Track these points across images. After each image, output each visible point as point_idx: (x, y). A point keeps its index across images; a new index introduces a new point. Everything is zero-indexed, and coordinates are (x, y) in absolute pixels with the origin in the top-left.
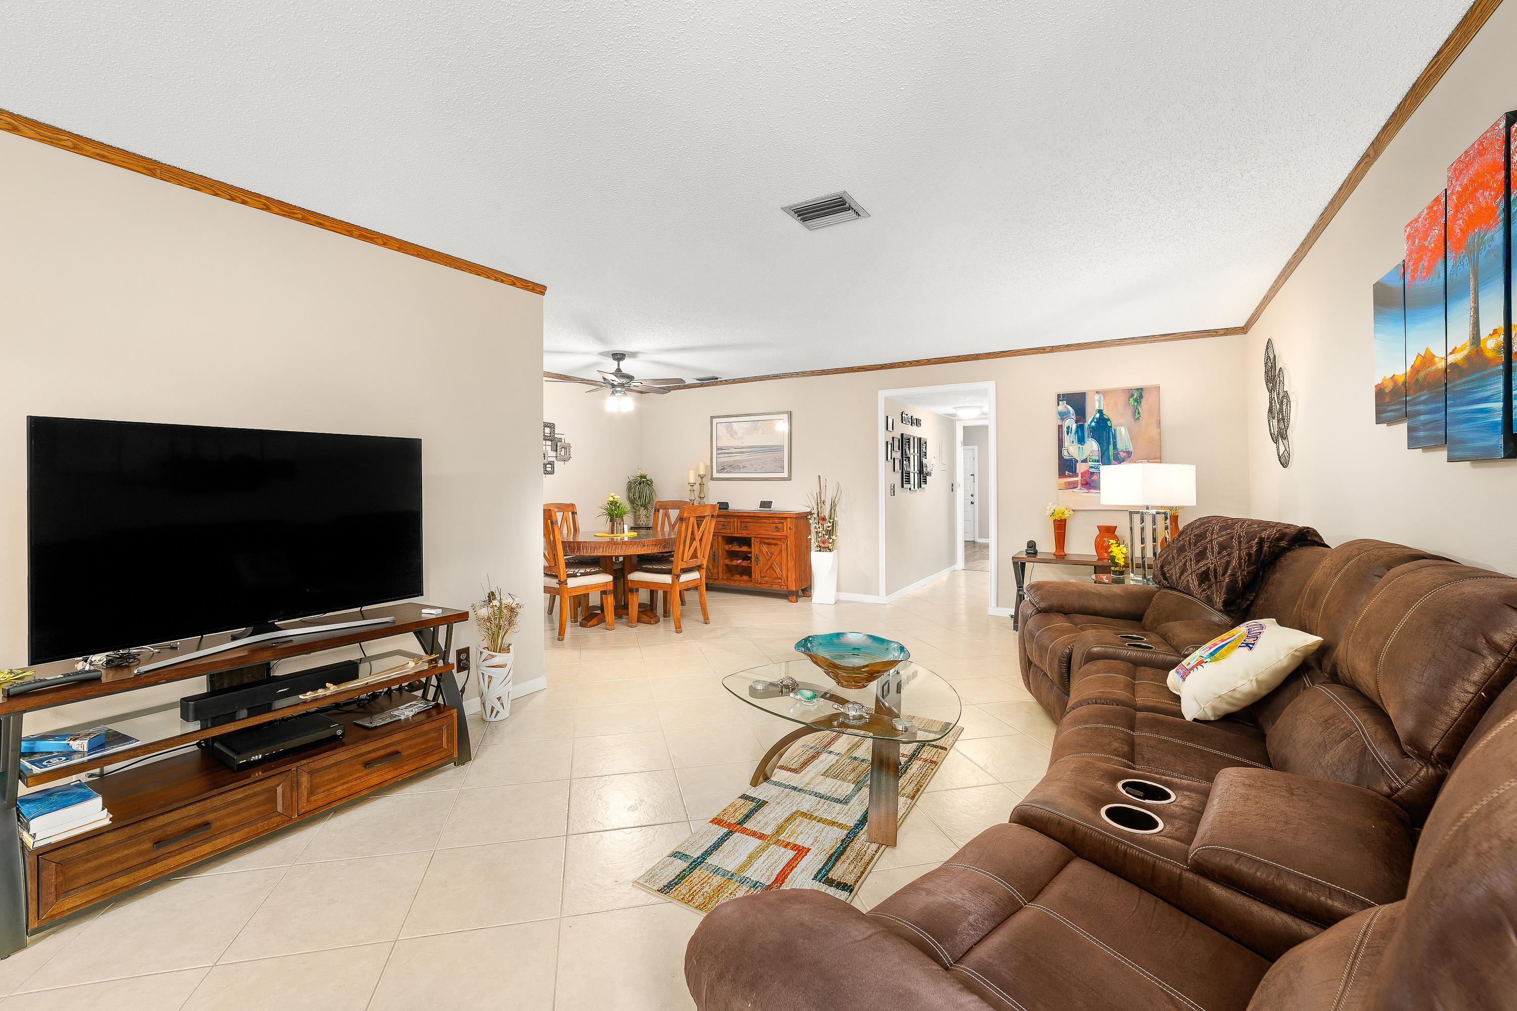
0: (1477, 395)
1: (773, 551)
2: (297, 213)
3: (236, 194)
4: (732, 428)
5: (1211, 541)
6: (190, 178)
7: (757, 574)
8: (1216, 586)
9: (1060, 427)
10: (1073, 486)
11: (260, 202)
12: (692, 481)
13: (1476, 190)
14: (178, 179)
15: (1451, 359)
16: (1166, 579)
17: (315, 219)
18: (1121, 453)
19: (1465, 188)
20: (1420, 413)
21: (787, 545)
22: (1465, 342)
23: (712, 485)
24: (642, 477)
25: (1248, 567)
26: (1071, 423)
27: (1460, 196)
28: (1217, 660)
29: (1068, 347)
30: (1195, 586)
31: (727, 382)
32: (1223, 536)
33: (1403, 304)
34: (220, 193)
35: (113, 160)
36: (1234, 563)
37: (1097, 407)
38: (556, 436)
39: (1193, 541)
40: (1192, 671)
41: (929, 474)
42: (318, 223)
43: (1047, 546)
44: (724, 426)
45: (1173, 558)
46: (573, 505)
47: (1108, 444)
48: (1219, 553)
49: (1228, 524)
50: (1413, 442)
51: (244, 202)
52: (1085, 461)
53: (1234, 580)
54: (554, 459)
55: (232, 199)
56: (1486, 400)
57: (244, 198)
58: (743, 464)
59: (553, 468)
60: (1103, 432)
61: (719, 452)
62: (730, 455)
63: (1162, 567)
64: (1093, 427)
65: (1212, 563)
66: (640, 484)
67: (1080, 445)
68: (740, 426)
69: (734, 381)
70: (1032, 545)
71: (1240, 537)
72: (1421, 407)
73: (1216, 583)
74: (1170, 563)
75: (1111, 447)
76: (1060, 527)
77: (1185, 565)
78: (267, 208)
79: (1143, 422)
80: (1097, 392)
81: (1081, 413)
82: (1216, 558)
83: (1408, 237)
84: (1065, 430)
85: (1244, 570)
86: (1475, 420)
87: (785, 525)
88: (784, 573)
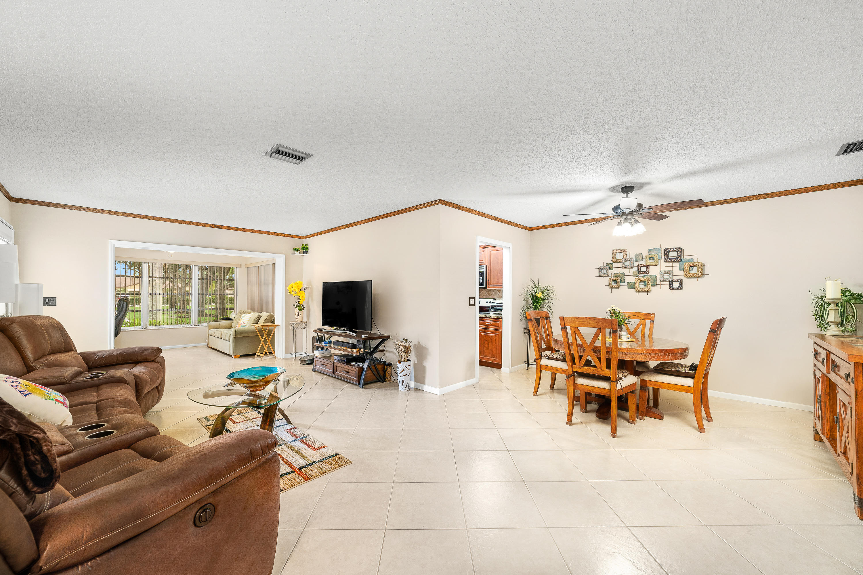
38: (685, 258)
54: (682, 277)
59: (681, 284)
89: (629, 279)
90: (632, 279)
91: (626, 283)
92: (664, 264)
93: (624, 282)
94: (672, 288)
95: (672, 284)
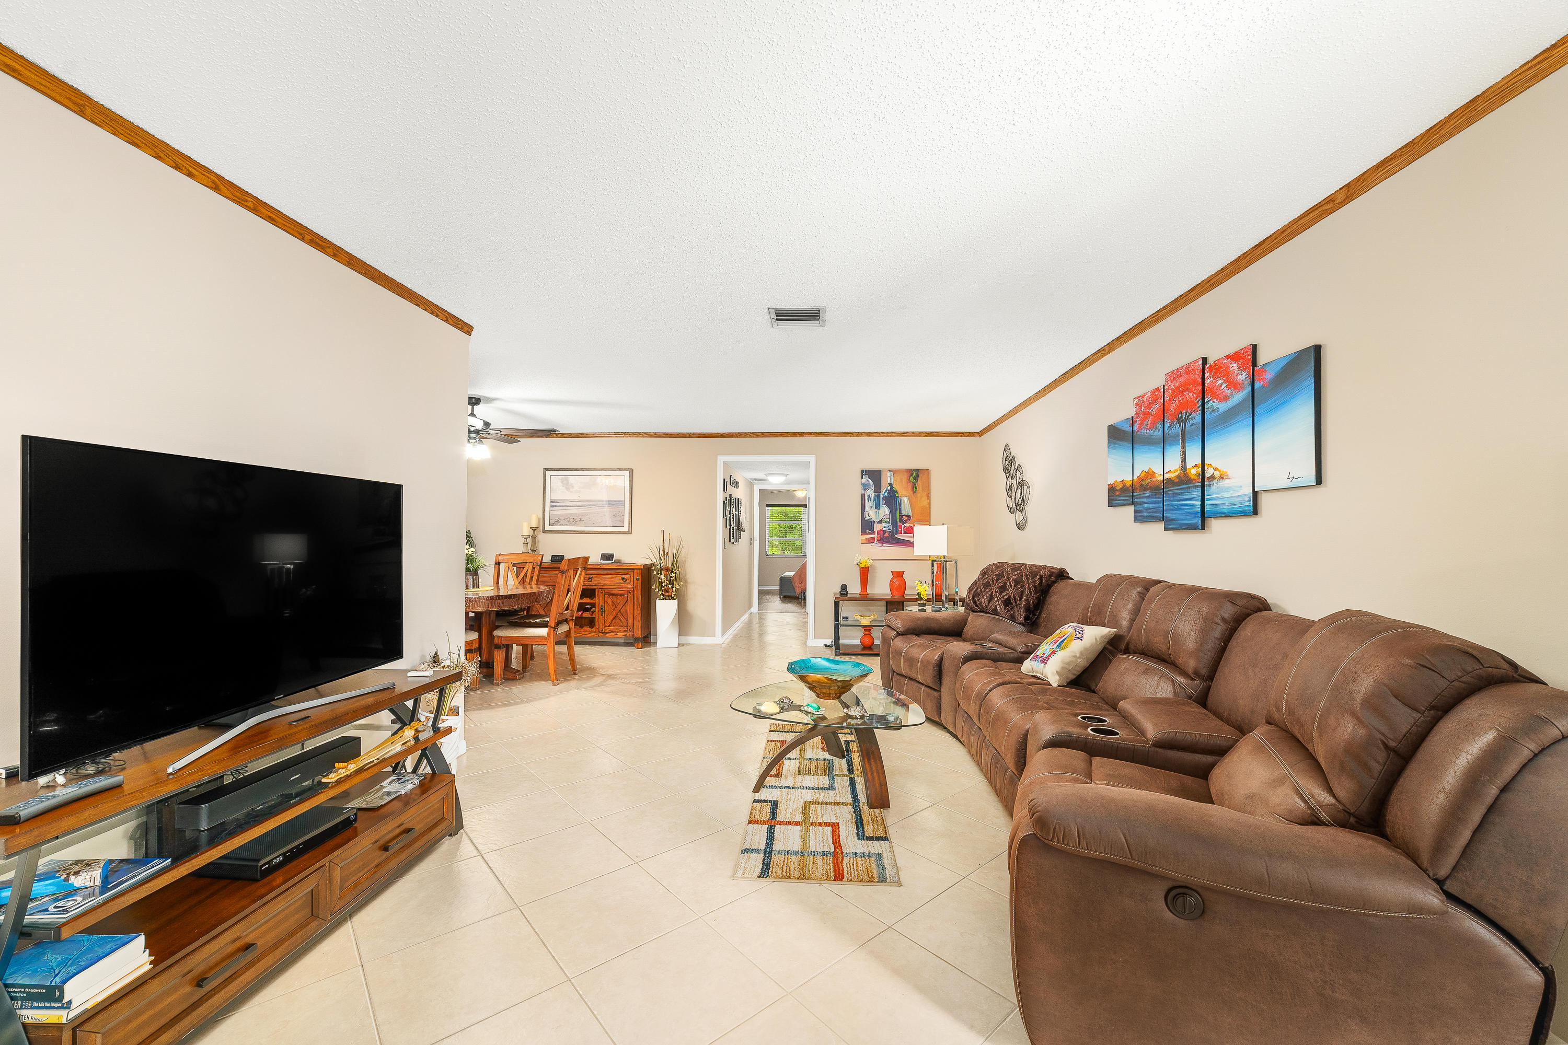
0: (1183, 496)
1: (618, 601)
2: (249, 201)
3: (182, 162)
4: (569, 481)
5: (1008, 578)
6: (129, 130)
7: (601, 625)
8: (1017, 607)
9: (863, 495)
10: (871, 541)
11: (209, 178)
12: (526, 533)
13: (1184, 391)
14: (113, 126)
15: (1167, 476)
16: (977, 606)
17: (266, 212)
18: (904, 517)
19: (1177, 388)
20: (1144, 503)
21: (633, 595)
22: (1177, 468)
23: (544, 537)
25: (1035, 594)
26: (870, 492)
27: (1173, 391)
28: (1063, 649)
29: (870, 434)
30: (1001, 609)
31: (563, 435)
32: (1015, 575)
33: (1132, 440)
34: (163, 156)
35: (27, 78)
36: (1027, 592)
37: (889, 482)
39: (995, 579)
40: (1050, 658)
41: (743, 530)
42: (269, 217)
43: (855, 589)
44: (559, 479)
45: (981, 591)
47: (896, 510)
48: (1015, 586)
49: (1017, 568)
50: (1138, 518)
51: (190, 175)
52: (880, 522)
53: (1028, 604)
55: (177, 167)
56: (1190, 499)
57: (193, 171)
60: (892, 500)
61: (552, 504)
63: (973, 597)
64: (886, 497)
65: (1012, 593)
67: (876, 510)
68: (575, 480)
69: (571, 435)
70: (844, 588)
71: (1027, 575)
72: (1145, 500)
73: (1017, 606)
74: (979, 595)
75: (898, 512)
76: (865, 573)
77: (991, 595)
78: (216, 188)
79: (919, 494)
80: (889, 470)
81: (878, 488)
82: (1014, 589)
83: (1136, 404)
84: (867, 498)
85: (1033, 596)
86: (1183, 509)
87: (632, 576)
88: (630, 622)
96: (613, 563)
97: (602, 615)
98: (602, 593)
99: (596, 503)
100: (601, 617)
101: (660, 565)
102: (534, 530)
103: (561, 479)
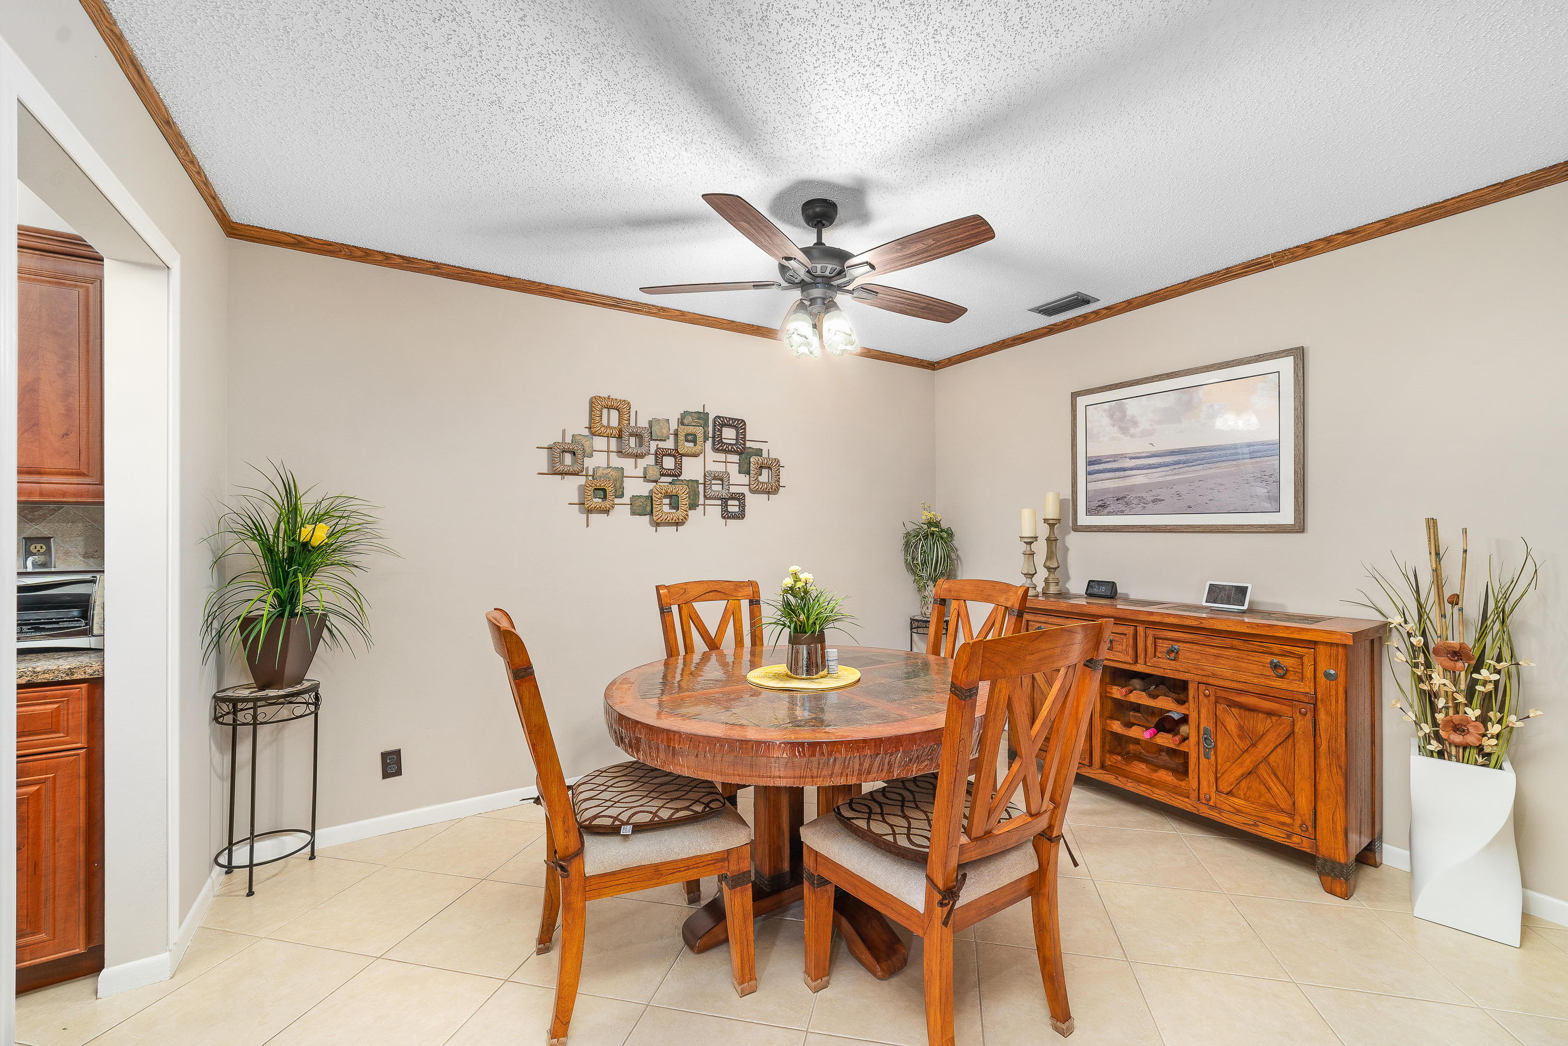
1: (1262, 730)
4: (1123, 411)
7: (1204, 775)
12: (1027, 532)
21: (1314, 723)
23: (1073, 540)
24: (930, 524)
31: (1113, 308)
38: (748, 444)
44: (1105, 410)
46: (753, 584)
54: (745, 490)
58: (1152, 493)
59: (742, 506)
62: (1122, 474)
66: (926, 537)
68: (1141, 406)
69: (1130, 305)
87: (1308, 662)
88: (1304, 802)
89: (636, 487)
90: (644, 489)
91: (626, 499)
92: (711, 455)
93: (622, 496)
94: (727, 515)
95: (727, 506)
96: (1244, 612)
97: (1207, 757)
98: (1207, 696)
99: (1195, 456)
100: (1203, 761)
101: (1424, 634)
102: (1052, 526)
103: (1110, 410)
